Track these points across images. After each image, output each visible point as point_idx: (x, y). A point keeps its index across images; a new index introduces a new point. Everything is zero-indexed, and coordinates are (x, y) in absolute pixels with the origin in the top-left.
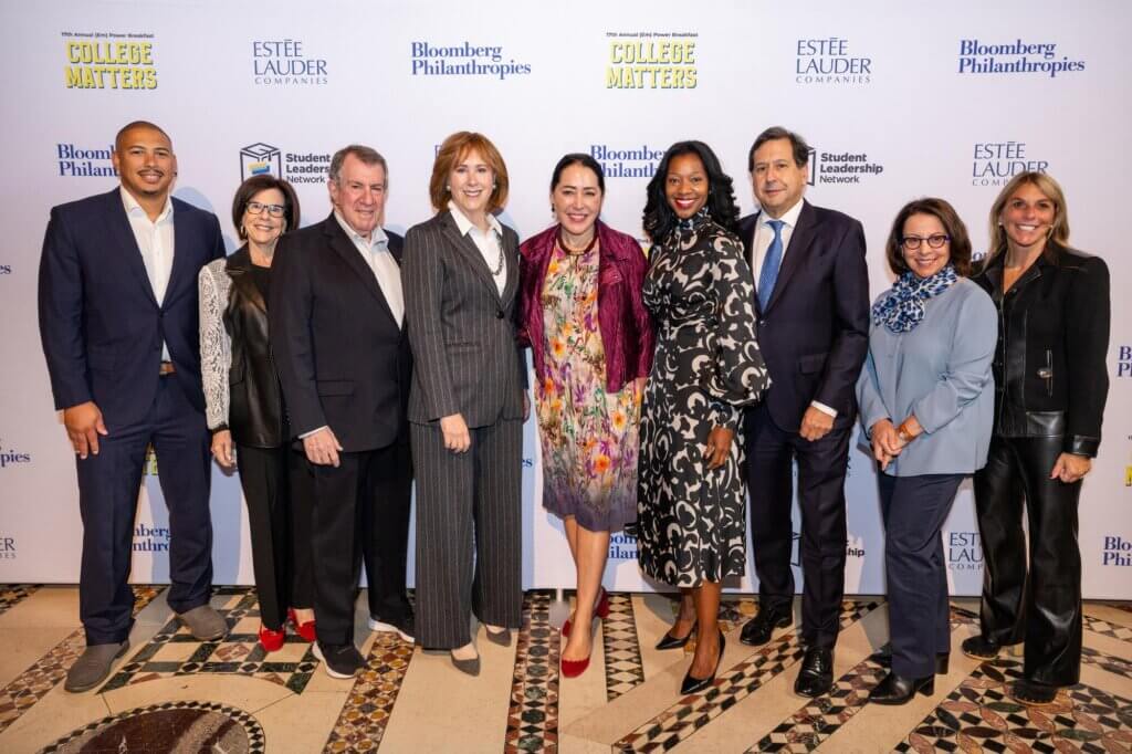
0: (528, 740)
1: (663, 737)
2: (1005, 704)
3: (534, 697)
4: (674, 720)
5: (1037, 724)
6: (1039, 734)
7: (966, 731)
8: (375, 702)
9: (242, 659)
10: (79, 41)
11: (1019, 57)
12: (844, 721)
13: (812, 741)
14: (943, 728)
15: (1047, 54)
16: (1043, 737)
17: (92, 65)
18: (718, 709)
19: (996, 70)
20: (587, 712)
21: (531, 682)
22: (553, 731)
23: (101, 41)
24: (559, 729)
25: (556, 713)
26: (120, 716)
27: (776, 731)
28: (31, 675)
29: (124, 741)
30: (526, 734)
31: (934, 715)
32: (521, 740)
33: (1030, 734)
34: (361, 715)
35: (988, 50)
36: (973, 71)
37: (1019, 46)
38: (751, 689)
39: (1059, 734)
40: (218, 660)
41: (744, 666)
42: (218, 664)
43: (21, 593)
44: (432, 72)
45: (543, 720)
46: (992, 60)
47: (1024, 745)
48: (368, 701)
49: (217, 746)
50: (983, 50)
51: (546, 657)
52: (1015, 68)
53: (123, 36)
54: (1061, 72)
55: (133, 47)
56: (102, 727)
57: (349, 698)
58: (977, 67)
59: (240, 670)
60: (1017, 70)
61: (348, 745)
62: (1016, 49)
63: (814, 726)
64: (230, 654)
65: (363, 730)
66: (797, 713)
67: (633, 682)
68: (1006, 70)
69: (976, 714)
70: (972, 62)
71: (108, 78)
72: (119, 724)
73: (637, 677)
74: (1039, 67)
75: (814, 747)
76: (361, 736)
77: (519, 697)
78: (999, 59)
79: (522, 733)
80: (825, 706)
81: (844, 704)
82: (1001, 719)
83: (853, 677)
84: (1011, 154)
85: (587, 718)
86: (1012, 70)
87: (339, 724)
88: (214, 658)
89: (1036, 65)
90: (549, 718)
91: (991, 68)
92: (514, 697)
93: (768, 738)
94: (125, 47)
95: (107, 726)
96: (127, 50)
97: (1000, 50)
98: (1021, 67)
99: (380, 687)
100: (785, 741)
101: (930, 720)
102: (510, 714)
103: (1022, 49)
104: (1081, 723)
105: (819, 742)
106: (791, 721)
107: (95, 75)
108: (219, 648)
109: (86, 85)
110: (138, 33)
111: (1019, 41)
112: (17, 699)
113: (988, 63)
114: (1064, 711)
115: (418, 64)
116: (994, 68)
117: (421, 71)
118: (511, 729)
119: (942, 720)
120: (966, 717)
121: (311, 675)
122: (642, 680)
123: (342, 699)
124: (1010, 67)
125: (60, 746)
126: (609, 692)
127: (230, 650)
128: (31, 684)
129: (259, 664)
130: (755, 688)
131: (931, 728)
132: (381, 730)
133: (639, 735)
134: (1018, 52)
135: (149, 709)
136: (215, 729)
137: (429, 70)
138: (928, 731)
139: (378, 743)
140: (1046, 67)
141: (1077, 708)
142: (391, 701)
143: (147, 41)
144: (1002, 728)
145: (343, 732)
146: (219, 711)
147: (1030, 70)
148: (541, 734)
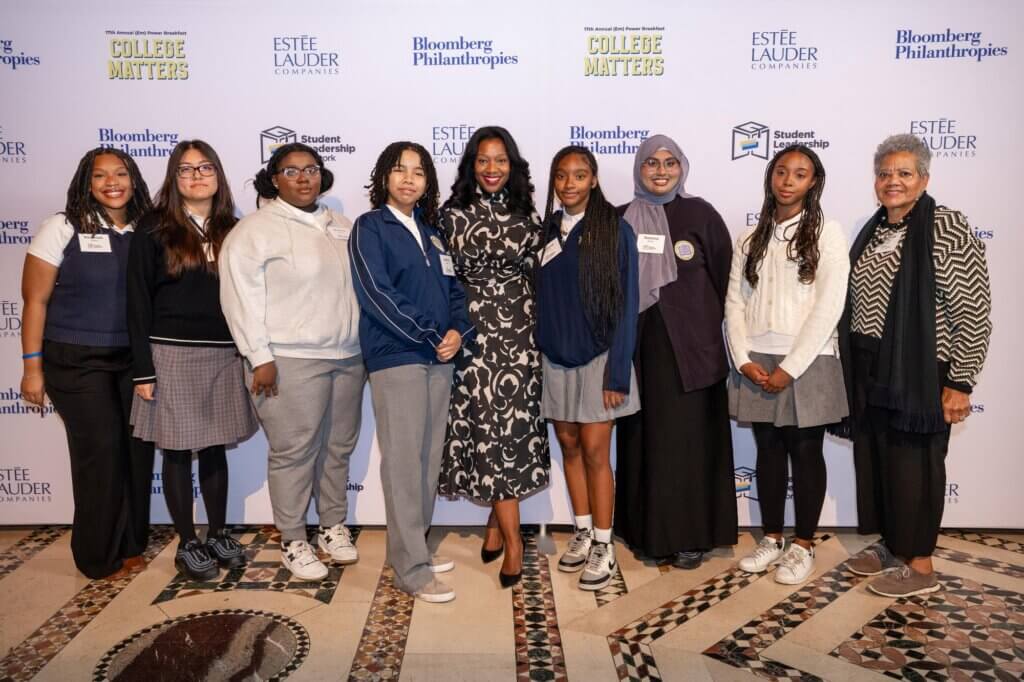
0: (535, 634)
1: (649, 631)
2: (946, 606)
3: (533, 604)
4: (658, 619)
5: (973, 619)
6: (975, 627)
7: (912, 625)
8: (395, 608)
9: (270, 579)
10: (121, 38)
11: (949, 44)
12: (805, 619)
13: (778, 632)
14: (891, 623)
15: (973, 41)
16: (979, 628)
17: (132, 59)
18: (695, 611)
19: (928, 56)
20: (582, 615)
21: (528, 593)
22: (555, 627)
23: (140, 38)
24: (559, 626)
25: (555, 615)
26: (178, 619)
27: (747, 625)
28: (90, 592)
29: (188, 636)
30: (531, 629)
31: (884, 614)
32: (528, 633)
33: (969, 626)
34: (386, 618)
35: (922, 39)
36: (908, 56)
37: (948, 35)
38: (722, 597)
39: (993, 626)
40: (248, 580)
41: (714, 581)
42: (249, 583)
43: (53, 534)
44: (431, 63)
45: (545, 619)
46: (925, 47)
47: (963, 634)
48: (389, 608)
49: (268, 639)
50: (917, 39)
51: (538, 576)
52: (945, 53)
53: (159, 33)
54: (987, 56)
55: (168, 43)
56: (165, 627)
57: (372, 607)
58: (911, 54)
59: (270, 587)
60: (948, 56)
61: (380, 638)
62: (946, 37)
63: (780, 623)
64: (259, 576)
65: (390, 628)
66: (765, 613)
67: (619, 593)
68: (938, 56)
69: (921, 613)
70: (907, 50)
71: (145, 70)
72: (179, 626)
73: (620, 590)
74: (966, 53)
75: (780, 636)
76: (389, 631)
77: (520, 604)
78: (931, 46)
79: (528, 629)
80: (788, 608)
81: (805, 607)
82: (942, 617)
83: (812, 588)
84: (943, 130)
85: (582, 618)
86: (943, 56)
87: (368, 623)
88: (244, 579)
89: (963, 51)
90: (549, 618)
91: (924, 54)
92: (516, 605)
93: (741, 630)
94: (161, 43)
95: (169, 626)
96: (162, 46)
97: (931, 38)
98: (950, 53)
99: (397, 598)
100: (756, 632)
101: (879, 617)
102: (514, 616)
103: (951, 37)
104: (1013, 618)
105: (785, 633)
106: (760, 619)
107: (134, 67)
108: (247, 572)
109: (125, 76)
110: (172, 31)
111: (949, 30)
112: (84, 609)
113: (922, 49)
114: (998, 610)
115: (419, 56)
116: (926, 54)
117: (421, 62)
118: (518, 626)
119: (890, 617)
120: (912, 615)
121: (334, 591)
122: (626, 592)
123: (367, 607)
124: (941, 53)
125: (135, 639)
126: (598, 600)
127: (256, 573)
128: (91, 598)
129: (286, 583)
130: (726, 597)
131: (882, 623)
132: (405, 627)
133: (629, 630)
134: (948, 40)
135: (201, 615)
136: (263, 628)
137: (428, 61)
138: (880, 625)
139: (406, 636)
140: (973, 52)
141: (1010, 608)
142: (409, 608)
143: (181, 38)
144: (943, 622)
145: (374, 629)
146: (262, 616)
147: (958, 55)
148: (545, 630)
